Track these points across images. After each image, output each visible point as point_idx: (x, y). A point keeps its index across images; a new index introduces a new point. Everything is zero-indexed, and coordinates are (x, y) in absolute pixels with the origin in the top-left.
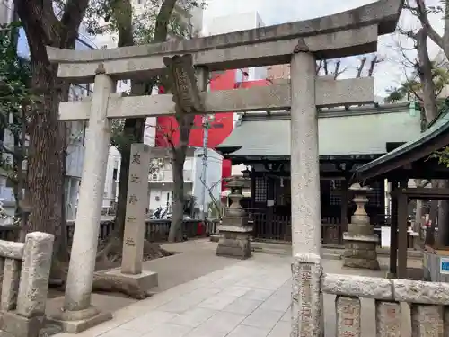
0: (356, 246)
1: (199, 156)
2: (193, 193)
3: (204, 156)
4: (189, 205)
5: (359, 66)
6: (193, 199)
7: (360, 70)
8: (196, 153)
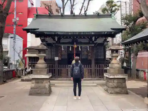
0: (116, 81)
1: (11, 38)
2: (9, 55)
3: (14, 38)
4: (6, 61)
5: (83, 2)
6: (8, 59)
7: (83, 4)
8: (10, 36)
